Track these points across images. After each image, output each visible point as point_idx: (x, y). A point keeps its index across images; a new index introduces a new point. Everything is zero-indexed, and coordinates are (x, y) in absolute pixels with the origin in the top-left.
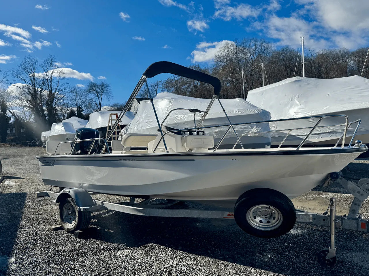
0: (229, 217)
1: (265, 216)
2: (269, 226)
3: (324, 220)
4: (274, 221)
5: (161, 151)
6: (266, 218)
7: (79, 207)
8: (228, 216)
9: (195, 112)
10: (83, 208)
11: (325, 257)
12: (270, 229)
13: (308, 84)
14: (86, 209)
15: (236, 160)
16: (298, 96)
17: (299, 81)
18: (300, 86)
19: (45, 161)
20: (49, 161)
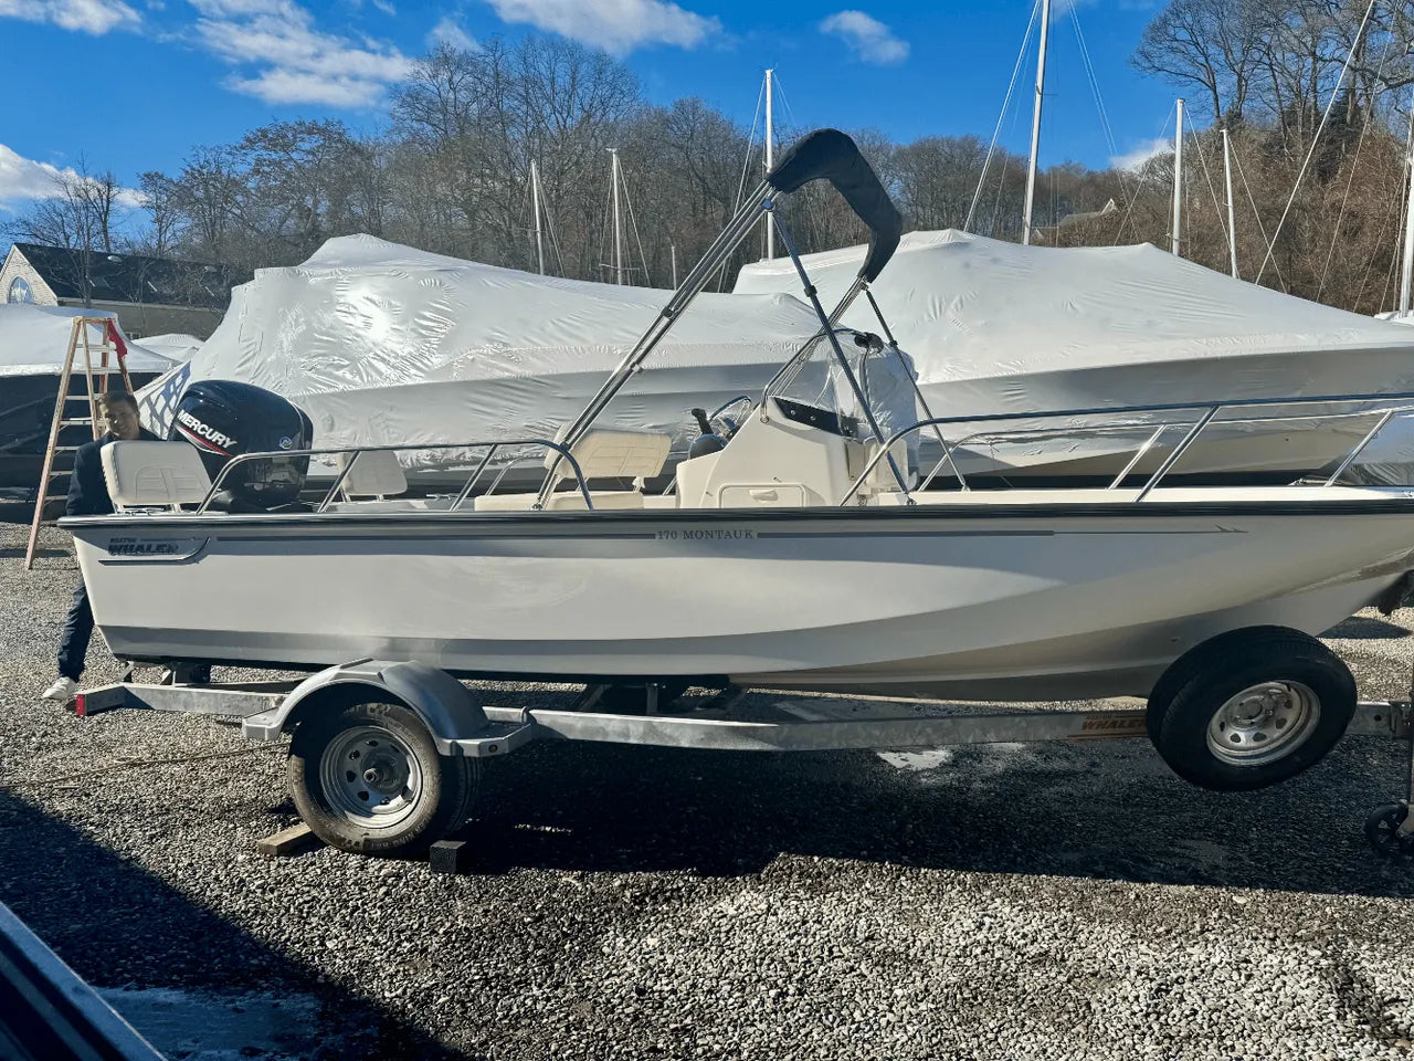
0: (1087, 731)
1: (1251, 718)
2: (1257, 752)
3: (1378, 718)
4: (1277, 733)
5: (757, 498)
6: (1252, 723)
7: (450, 741)
8: (1084, 727)
9: (867, 347)
10: (477, 742)
11: (1392, 832)
12: (1263, 760)
13: (995, 261)
14: (493, 747)
15: (1236, 531)
16: (961, 302)
17: (963, 245)
18: (967, 265)
19: (134, 540)
20: (160, 543)
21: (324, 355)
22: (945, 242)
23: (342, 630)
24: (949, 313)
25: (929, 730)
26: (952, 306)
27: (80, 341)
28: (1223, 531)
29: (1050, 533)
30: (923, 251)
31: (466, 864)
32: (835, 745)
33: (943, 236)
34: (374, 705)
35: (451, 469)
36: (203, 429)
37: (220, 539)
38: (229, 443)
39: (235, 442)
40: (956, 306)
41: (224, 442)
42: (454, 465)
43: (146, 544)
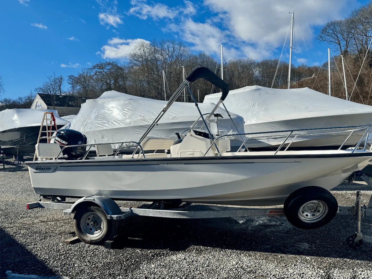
0: (271, 214)
1: (311, 210)
2: (313, 219)
3: (349, 210)
4: (318, 214)
5: (189, 155)
6: (311, 212)
7: (110, 216)
8: (270, 213)
9: (218, 117)
10: (116, 216)
11: (353, 241)
12: (314, 221)
13: (267, 93)
14: (120, 217)
15: (299, 162)
16: (259, 103)
17: (259, 89)
18: (260, 94)
19: (41, 167)
20: (47, 167)
21: (102, 120)
22: (254, 89)
23: (87, 188)
24: (256, 106)
25: (229, 213)
26: (257, 104)
27: (45, 118)
28: (296, 162)
29: (254, 163)
30: (249, 91)
31: (113, 246)
32: (205, 217)
33: (254, 87)
34: (93, 207)
35: (131, 148)
36: (61, 141)
37: (60, 166)
38: (66, 143)
39: (68, 143)
40: (257, 105)
41: (65, 143)
42: (132, 147)
43: (44, 168)
